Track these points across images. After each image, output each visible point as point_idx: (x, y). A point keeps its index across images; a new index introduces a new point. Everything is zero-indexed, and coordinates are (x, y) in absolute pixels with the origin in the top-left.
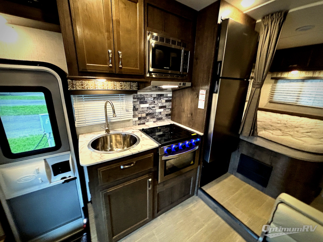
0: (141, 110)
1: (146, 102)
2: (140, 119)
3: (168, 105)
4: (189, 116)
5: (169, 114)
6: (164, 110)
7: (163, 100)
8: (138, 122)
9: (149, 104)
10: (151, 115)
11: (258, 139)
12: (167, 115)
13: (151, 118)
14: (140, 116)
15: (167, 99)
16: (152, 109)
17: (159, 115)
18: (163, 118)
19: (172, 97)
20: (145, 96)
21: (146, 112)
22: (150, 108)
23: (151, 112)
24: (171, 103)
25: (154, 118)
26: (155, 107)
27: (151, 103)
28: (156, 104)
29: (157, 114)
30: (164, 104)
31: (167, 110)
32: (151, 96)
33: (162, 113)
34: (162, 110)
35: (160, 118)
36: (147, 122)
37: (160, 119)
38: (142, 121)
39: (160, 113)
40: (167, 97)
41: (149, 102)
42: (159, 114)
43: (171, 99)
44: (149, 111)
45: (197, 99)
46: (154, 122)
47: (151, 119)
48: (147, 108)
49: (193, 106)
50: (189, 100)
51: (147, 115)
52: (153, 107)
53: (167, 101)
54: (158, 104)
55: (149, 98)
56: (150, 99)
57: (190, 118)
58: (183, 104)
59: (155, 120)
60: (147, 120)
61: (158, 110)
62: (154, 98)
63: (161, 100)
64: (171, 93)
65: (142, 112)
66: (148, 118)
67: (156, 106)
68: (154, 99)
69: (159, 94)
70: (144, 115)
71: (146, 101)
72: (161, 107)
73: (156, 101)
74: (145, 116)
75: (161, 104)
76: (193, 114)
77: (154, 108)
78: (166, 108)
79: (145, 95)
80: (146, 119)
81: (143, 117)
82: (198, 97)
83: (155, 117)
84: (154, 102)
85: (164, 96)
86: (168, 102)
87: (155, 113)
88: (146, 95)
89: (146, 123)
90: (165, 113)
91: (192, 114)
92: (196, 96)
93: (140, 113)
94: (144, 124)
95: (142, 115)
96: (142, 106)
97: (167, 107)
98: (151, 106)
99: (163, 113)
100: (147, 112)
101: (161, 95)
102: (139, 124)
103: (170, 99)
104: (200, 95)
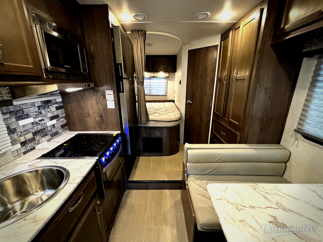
0: (22, 130)
1: (27, 116)
2: (23, 144)
3: (61, 112)
4: (98, 119)
5: (65, 124)
6: (58, 120)
7: (53, 108)
8: (23, 150)
9: (34, 118)
10: (42, 132)
11: (151, 122)
12: (62, 126)
13: (42, 137)
14: (22, 139)
15: (57, 105)
16: (40, 123)
17: (53, 130)
18: (59, 132)
19: (63, 102)
20: (24, 107)
21: (31, 130)
22: (37, 123)
23: (40, 128)
24: (63, 110)
25: (47, 135)
26: (43, 120)
27: (37, 115)
28: (44, 115)
29: (49, 129)
30: (55, 113)
31: (61, 120)
32: (33, 105)
33: (56, 126)
34: (54, 121)
35: (55, 132)
36: (37, 144)
37: (56, 134)
38: (29, 146)
39: (54, 126)
40: (57, 103)
41: (32, 114)
42: (52, 127)
43: (62, 104)
44: (36, 128)
45: (104, 99)
46: (49, 141)
47: (44, 139)
48: (31, 124)
49: (101, 107)
50: (94, 102)
51: (35, 134)
52: (41, 120)
53: (57, 108)
54: (47, 114)
55: (30, 109)
56: (33, 110)
57: (99, 121)
58: (84, 108)
59: (48, 137)
60: (37, 141)
61: (50, 123)
62: (39, 107)
63: (49, 109)
64: (60, 97)
65: (24, 133)
66: (37, 138)
67: (45, 117)
68: (39, 109)
69: (45, 101)
70: (30, 136)
71: (27, 114)
72: (52, 118)
73: (43, 111)
74: (32, 137)
75: (50, 113)
76: (103, 115)
77: (43, 122)
78: (58, 117)
79: (23, 104)
80: (35, 140)
81: (29, 140)
82: (105, 97)
83: (48, 133)
84: (41, 113)
85: (53, 102)
86: (59, 109)
87: (46, 129)
88: (25, 105)
89: (37, 147)
90: (60, 124)
91: (101, 117)
92: (102, 97)
93: (22, 134)
94: (34, 148)
95: (26, 136)
96: (22, 123)
97: (60, 116)
98: (37, 120)
99: (58, 125)
100: (34, 131)
101: (48, 102)
102: (25, 153)
103: (60, 105)
104: (106, 95)
